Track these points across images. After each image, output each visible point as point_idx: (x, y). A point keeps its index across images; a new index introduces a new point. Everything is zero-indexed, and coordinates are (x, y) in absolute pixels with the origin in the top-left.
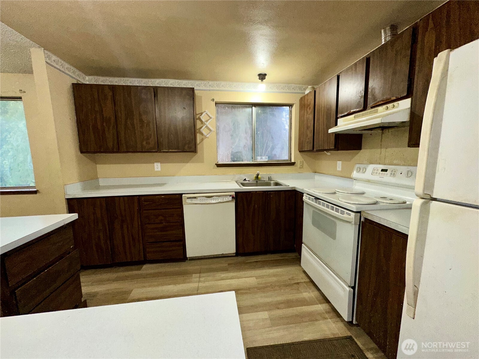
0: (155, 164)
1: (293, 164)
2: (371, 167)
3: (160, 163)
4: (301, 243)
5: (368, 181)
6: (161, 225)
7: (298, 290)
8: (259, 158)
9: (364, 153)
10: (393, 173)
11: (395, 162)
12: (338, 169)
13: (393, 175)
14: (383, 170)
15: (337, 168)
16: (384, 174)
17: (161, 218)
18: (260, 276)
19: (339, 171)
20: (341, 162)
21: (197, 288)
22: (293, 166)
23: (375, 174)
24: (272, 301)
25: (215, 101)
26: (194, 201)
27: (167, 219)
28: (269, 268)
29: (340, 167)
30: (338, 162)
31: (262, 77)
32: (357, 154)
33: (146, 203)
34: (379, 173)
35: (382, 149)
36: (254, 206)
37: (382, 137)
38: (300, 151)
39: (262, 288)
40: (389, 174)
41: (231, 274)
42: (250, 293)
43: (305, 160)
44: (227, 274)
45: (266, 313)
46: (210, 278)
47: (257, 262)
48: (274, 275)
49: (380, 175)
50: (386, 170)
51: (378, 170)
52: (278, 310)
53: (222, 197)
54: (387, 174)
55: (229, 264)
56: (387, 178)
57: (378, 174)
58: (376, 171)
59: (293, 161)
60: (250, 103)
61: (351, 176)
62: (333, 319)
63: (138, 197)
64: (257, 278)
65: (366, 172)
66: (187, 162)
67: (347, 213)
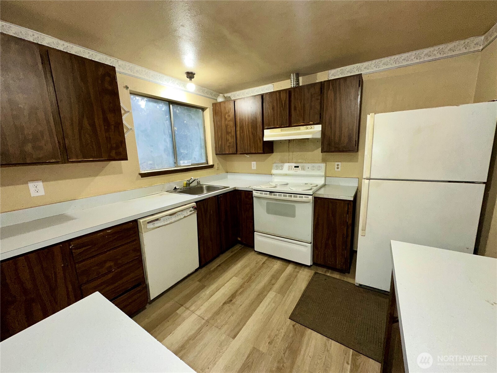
0: (31, 185)
1: (212, 166)
2: (286, 165)
3: (43, 182)
4: (253, 231)
5: (286, 175)
6: (110, 276)
7: (269, 266)
8: (181, 162)
9: (276, 156)
10: (303, 168)
11: (299, 161)
12: (253, 168)
13: (303, 169)
14: (295, 167)
15: (251, 167)
16: (297, 169)
17: (108, 265)
18: (237, 274)
19: (254, 170)
20: (255, 162)
21: (199, 318)
22: (213, 168)
23: (290, 170)
24: (265, 283)
25: (129, 89)
26: (157, 224)
27: (119, 262)
28: (235, 265)
29: (255, 166)
30: (252, 162)
31: (190, 75)
32: (270, 156)
33: (79, 251)
34: (294, 169)
35: (290, 153)
36: (210, 212)
37: (289, 144)
38: (216, 154)
39: (249, 280)
40: (300, 169)
41: (213, 287)
42: (246, 289)
43: (220, 162)
44: (209, 289)
45: (271, 292)
46: (199, 302)
47: (219, 265)
48: (245, 267)
49: (294, 170)
50: (298, 167)
51: (292, 167)
52: (275, 285)
53: (185, 210)
54: (299, 169)
55: (200, 281)
56: (299, 171)
57: (292, 170)
58: (290, 168)
59: (211, 163)
60: (167, 100)
61: (271, 172)
62: (301, 269)
63: (61, 245)
64: (236, 275)
65: (283, 169)
66: (96, 175)
67: (305, 197)
